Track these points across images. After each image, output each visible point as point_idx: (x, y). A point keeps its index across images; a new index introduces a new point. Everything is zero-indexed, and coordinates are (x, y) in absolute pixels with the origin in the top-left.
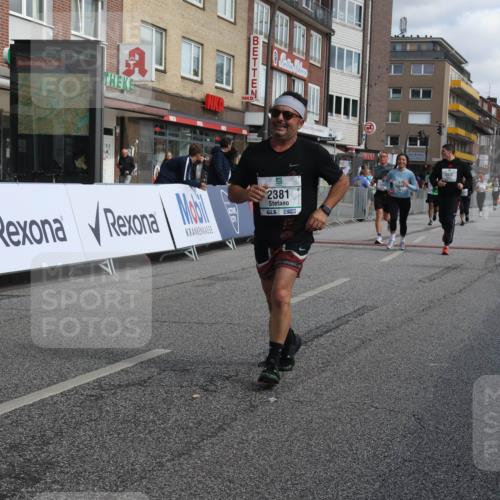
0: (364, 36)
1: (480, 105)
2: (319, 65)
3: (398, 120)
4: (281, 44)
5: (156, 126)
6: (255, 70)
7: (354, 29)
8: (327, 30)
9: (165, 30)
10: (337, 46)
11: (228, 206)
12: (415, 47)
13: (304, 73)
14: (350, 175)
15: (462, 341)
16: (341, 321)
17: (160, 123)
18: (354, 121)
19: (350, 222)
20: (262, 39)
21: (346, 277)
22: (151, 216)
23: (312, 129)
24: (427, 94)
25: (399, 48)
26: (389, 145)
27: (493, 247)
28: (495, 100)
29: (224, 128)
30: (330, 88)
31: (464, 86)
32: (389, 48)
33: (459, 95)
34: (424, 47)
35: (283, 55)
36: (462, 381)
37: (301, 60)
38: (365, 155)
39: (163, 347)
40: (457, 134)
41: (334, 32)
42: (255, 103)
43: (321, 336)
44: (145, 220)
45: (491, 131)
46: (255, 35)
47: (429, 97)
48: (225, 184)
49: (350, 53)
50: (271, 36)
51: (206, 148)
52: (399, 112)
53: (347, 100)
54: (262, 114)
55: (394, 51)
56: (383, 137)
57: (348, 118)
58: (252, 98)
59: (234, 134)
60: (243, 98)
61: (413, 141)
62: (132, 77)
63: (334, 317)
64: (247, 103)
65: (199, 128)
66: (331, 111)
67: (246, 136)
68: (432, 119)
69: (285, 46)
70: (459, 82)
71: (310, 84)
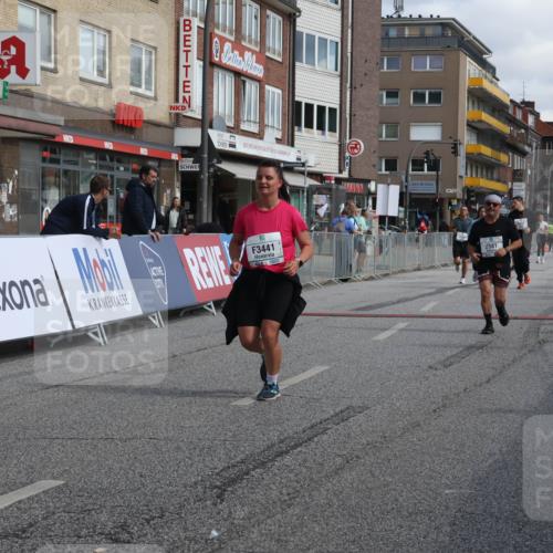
0: (344, 17)
1: (511, 112)
2: (280, 60)
3: (395, 136)
4: (224, 31)
5: (46, 150)
6: (187, 67)
7: (328, 7)
8: (290, 10)
9: (55, 11)
10: (305, 31)
11: (151, 265)
12: (416, 32)
13: (258, 71)
14: (328, 215)
15: (490, 455)
16: (317, 429)
17: (49, 145)
18: (332, 138)
19: (330, 282)
20: (196, 23)
21: (322, 364)
22: (36, 281)
23: (272, 151)
24: (435, 97)
25: (393, 33)
26: (384, 172)
27: (535, 315)
28: (531, 104)
29: (144, 152)
30: (296, 90)
31: (487, 85)
32: (379, 34)
33: (481, 98)
34: (429, 32)
35: (228, 46)
36: (492, 515)
37: (253, 52)
38: (349, 187)
39: (54, 478)
40: (480, 154)
41: (300, 12)
42: (189, 114)
43: (287, 452)
44: (27, 288)
45: (527, 148)
46: (186, 17)
47: (439, 102)
48: (146, 233)
49: (323, 41)
50: (208, 18)
51: (118, 180)
52: (396, 124)
53: (321, 109)
54: (199, 131)
55: (386, 38)
56: (374, 160)
57: (323, 134)
58: (184, 108)
59: (160, 160)
60: (171, 108)
61: (418, 165)
62: (7, 79)
63: (306, 424)
64: (177, 115)
65: (108, 151)
66: (299, 125)
67: (177, 162)
68: (443, 133)
69: (231, 33)
70: (479, 80)
71: (267, 87)
